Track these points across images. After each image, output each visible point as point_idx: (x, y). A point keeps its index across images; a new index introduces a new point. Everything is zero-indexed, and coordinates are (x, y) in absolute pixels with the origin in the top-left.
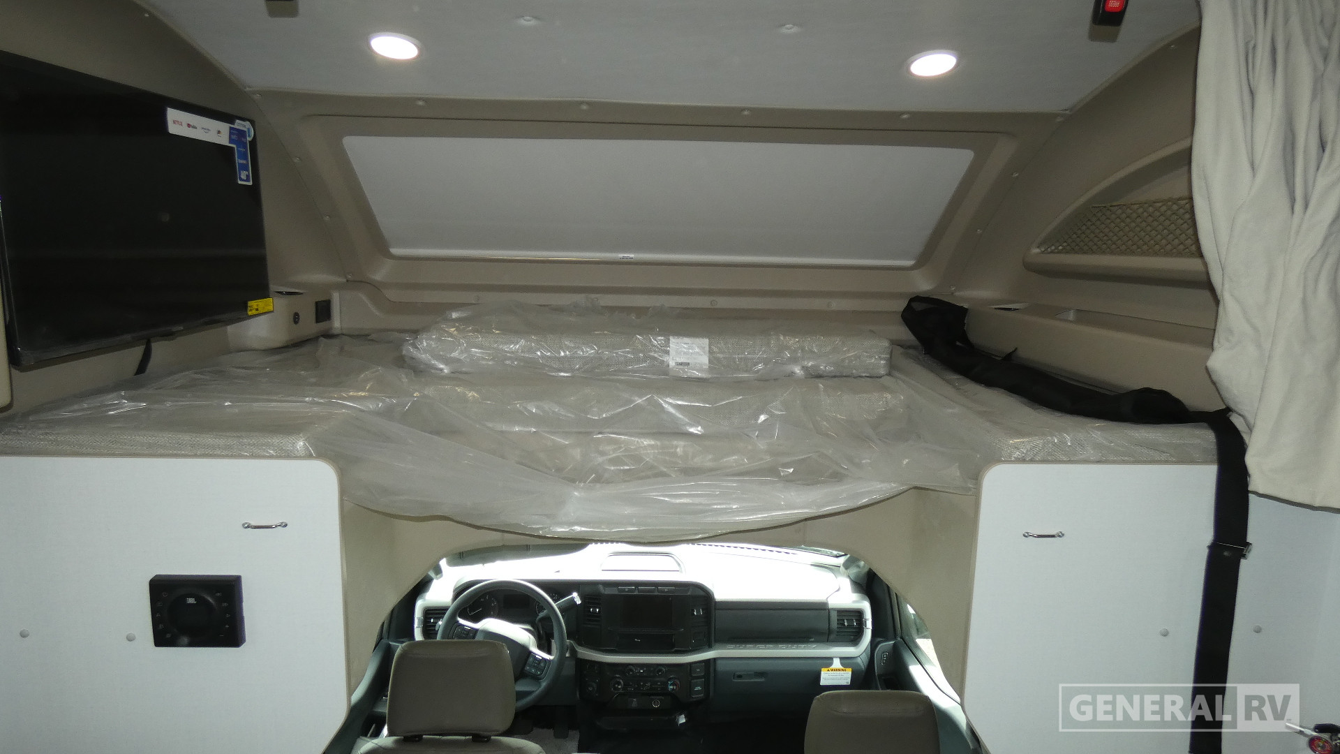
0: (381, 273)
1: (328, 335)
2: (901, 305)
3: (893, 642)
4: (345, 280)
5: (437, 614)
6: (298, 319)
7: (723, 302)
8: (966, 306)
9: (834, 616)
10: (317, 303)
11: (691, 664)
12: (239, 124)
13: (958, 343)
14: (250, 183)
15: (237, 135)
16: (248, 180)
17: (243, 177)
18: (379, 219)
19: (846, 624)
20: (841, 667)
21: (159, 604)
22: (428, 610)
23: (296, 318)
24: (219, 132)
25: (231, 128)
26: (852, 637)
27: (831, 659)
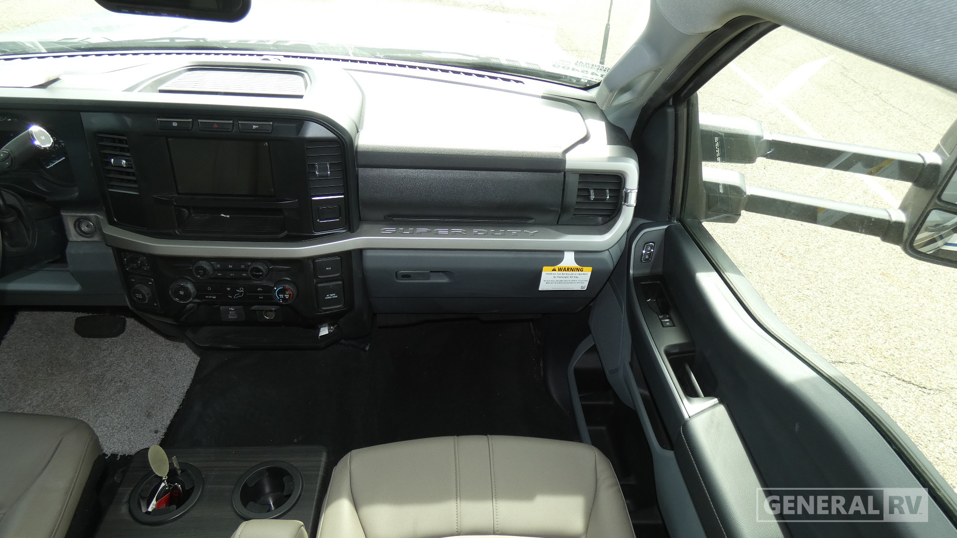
3: (665, 227)
9: (573, 183)
11: (313, 259)
19: (592, 197)
20: (575, 265)
26: (600, 219)
27: (562, 252)
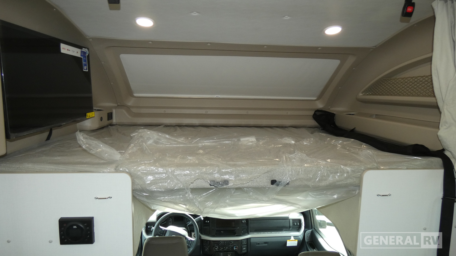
0: (130, 103)
1: (111, 125)
2: (312, 113)
3: (311, 230)
4: (117, 105)
5: (150, 224)
6: (102, 119)
7: (251, 112)
8: (335, 113)
9: (291, 221)
10: (108, 113)
11: (242, 240)
12: (84, 50)
13: (332, 126)
14: (87, 71)
15: (83, 53)
16: (86, 70)
17: (85, 68)
18: (131, 83)
19: (295, 224)
20: (294, 240)
21: (63, 229)
22: (147, 223)
23: (101, 119)
24: (77, 52)
25: (81, 51)
26: (298, 229)
27: (290, 237)
